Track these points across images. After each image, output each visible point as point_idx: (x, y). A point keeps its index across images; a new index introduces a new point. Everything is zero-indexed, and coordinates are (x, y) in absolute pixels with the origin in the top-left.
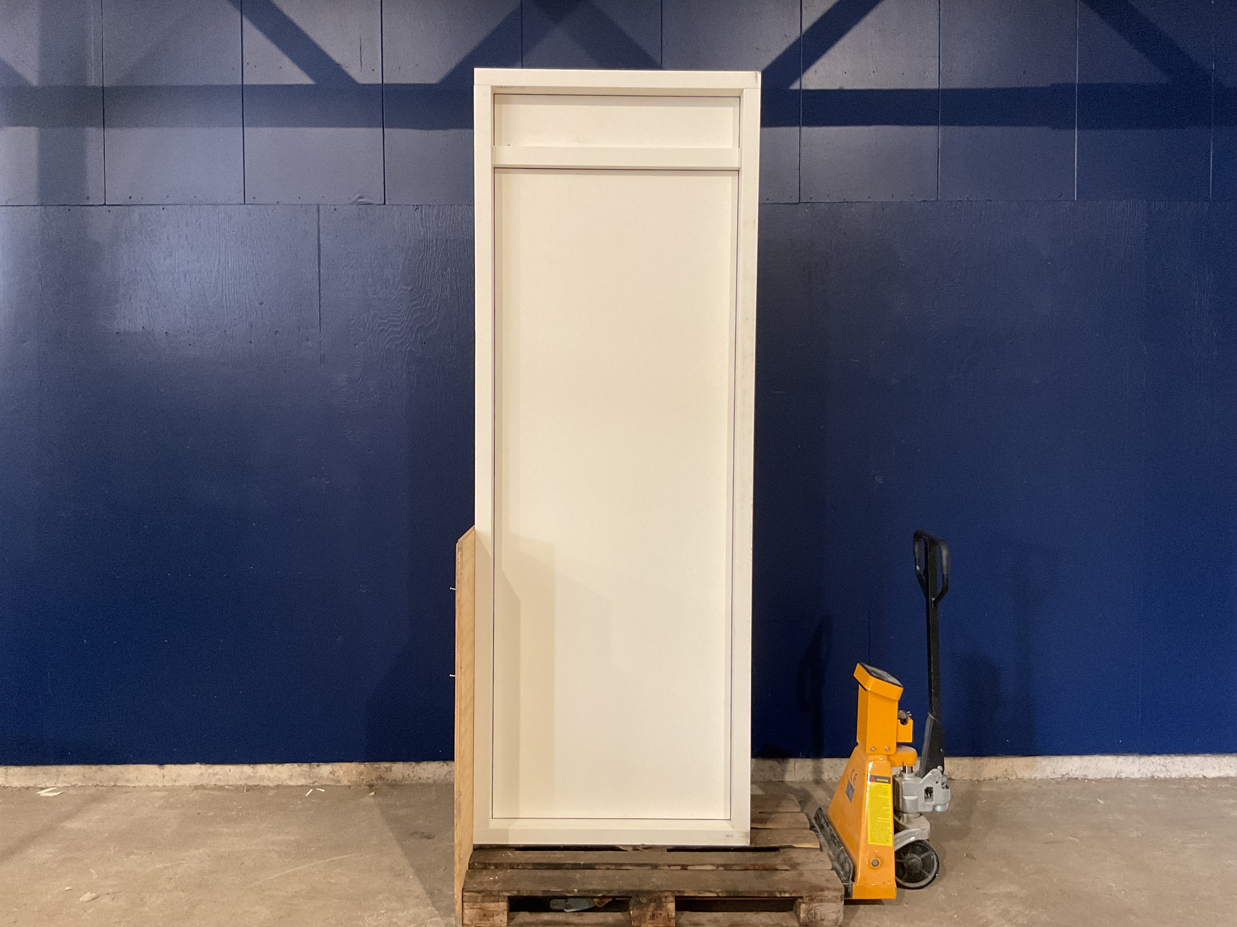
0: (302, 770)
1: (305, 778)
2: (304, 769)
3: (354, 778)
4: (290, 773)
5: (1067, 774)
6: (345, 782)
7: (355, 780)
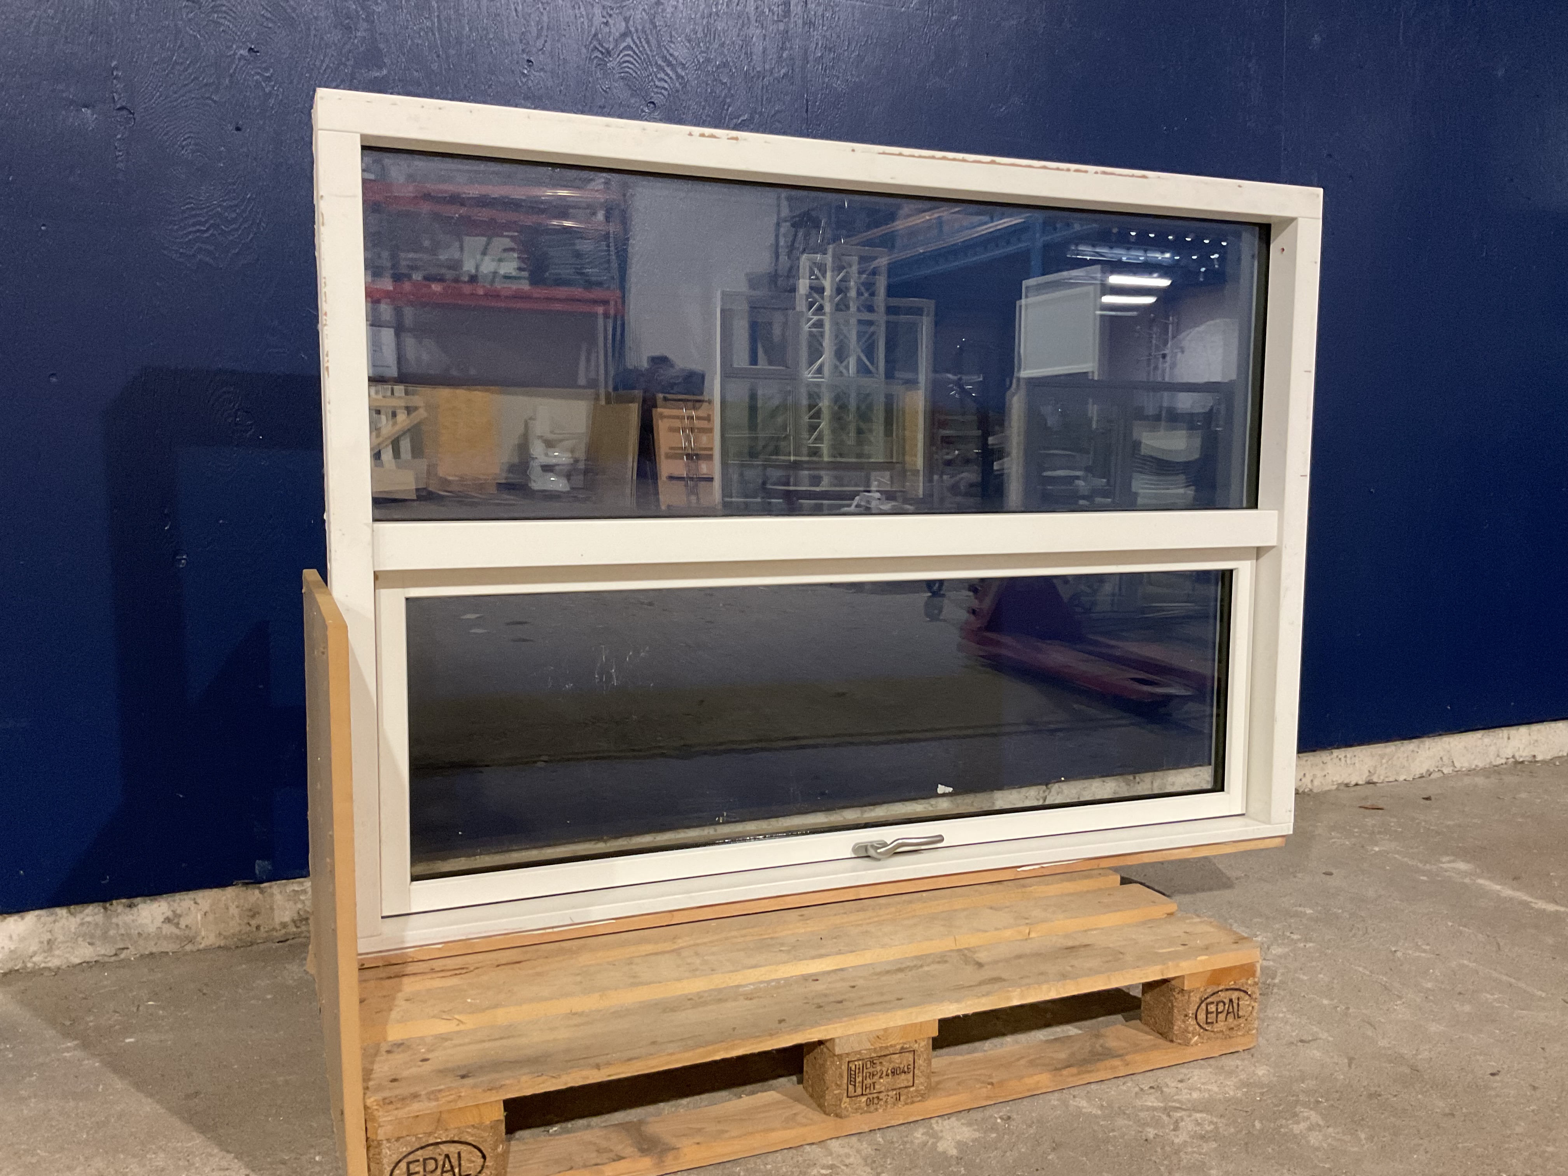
0: (82, 924)
1: (90, 944)
2: (89, 919)
3: (235, 925)
4: (48, 936)
5: (1513, 757)
6: (208, 938)
7: (238, 929)
